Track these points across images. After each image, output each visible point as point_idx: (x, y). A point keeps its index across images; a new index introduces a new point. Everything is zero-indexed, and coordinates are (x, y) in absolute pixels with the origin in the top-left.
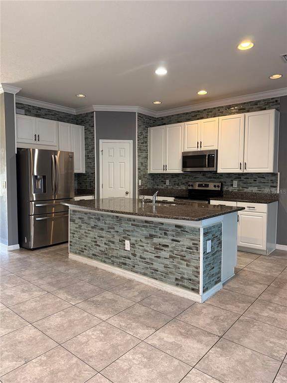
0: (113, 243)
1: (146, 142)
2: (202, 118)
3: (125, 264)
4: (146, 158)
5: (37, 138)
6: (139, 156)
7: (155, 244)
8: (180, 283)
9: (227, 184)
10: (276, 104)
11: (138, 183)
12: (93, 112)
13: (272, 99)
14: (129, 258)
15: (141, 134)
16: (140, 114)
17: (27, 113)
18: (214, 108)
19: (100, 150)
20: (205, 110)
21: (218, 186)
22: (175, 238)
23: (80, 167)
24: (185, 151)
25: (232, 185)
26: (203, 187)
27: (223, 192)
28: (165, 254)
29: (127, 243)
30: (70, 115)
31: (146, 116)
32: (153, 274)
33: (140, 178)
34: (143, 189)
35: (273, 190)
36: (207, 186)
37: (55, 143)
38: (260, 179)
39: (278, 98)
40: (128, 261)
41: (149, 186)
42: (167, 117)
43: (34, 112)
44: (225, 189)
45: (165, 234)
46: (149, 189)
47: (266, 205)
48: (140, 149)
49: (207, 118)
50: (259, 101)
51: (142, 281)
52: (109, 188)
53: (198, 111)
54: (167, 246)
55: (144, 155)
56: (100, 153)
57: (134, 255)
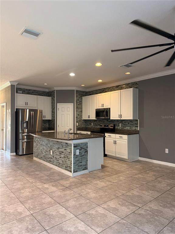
0: (47, 151)
1: (81, 104)
2: (106, 92)
3: (50, 161)
4: (82, 112)
5: (27, 104)
6: (76, 111)
7: (59, 152)
8: (67, 168)
9: (117, 125)
10: (136, 85)
11: (76, 125)
12: (54, 91)
13: (135, 82)
14: (52, 159)
15: (77, 100)
16: (77, 90)
17: (24, 93)
18: (111, 87)
19: (58, 108)
20: (107, 88)
21: (112, 126)
22: (65, 149)
23: (48, 117)
24: (97, 108)
25: (119, 126)
26: (106, 126)
27: (115, 129)
28: (62, 156)
29: (51, 151)
30: (45, 92)
31: (81, 91)
32: (59, 165)
33: (77, 122)
34: (79, 128)
35: (136, 128)
36: (108, 126)
37: (35, 106)
38: (131, 122)
39: (137, 82)
40: (52, 160)
41: (83, 126)
42: (92, 91)
43: (27, 92)
44: (116, 128)
45: (63, 147)
46: (82, 128)
47: (127, 135)
48: (77, 108)
49: (108, 92)
50: (129, 84)
51: (56, 169)
52: (62, 127)
53: (104, 89)
54: (63, 152)
55: (80, 110)
56: (58, 110)
57: (53, 157)
